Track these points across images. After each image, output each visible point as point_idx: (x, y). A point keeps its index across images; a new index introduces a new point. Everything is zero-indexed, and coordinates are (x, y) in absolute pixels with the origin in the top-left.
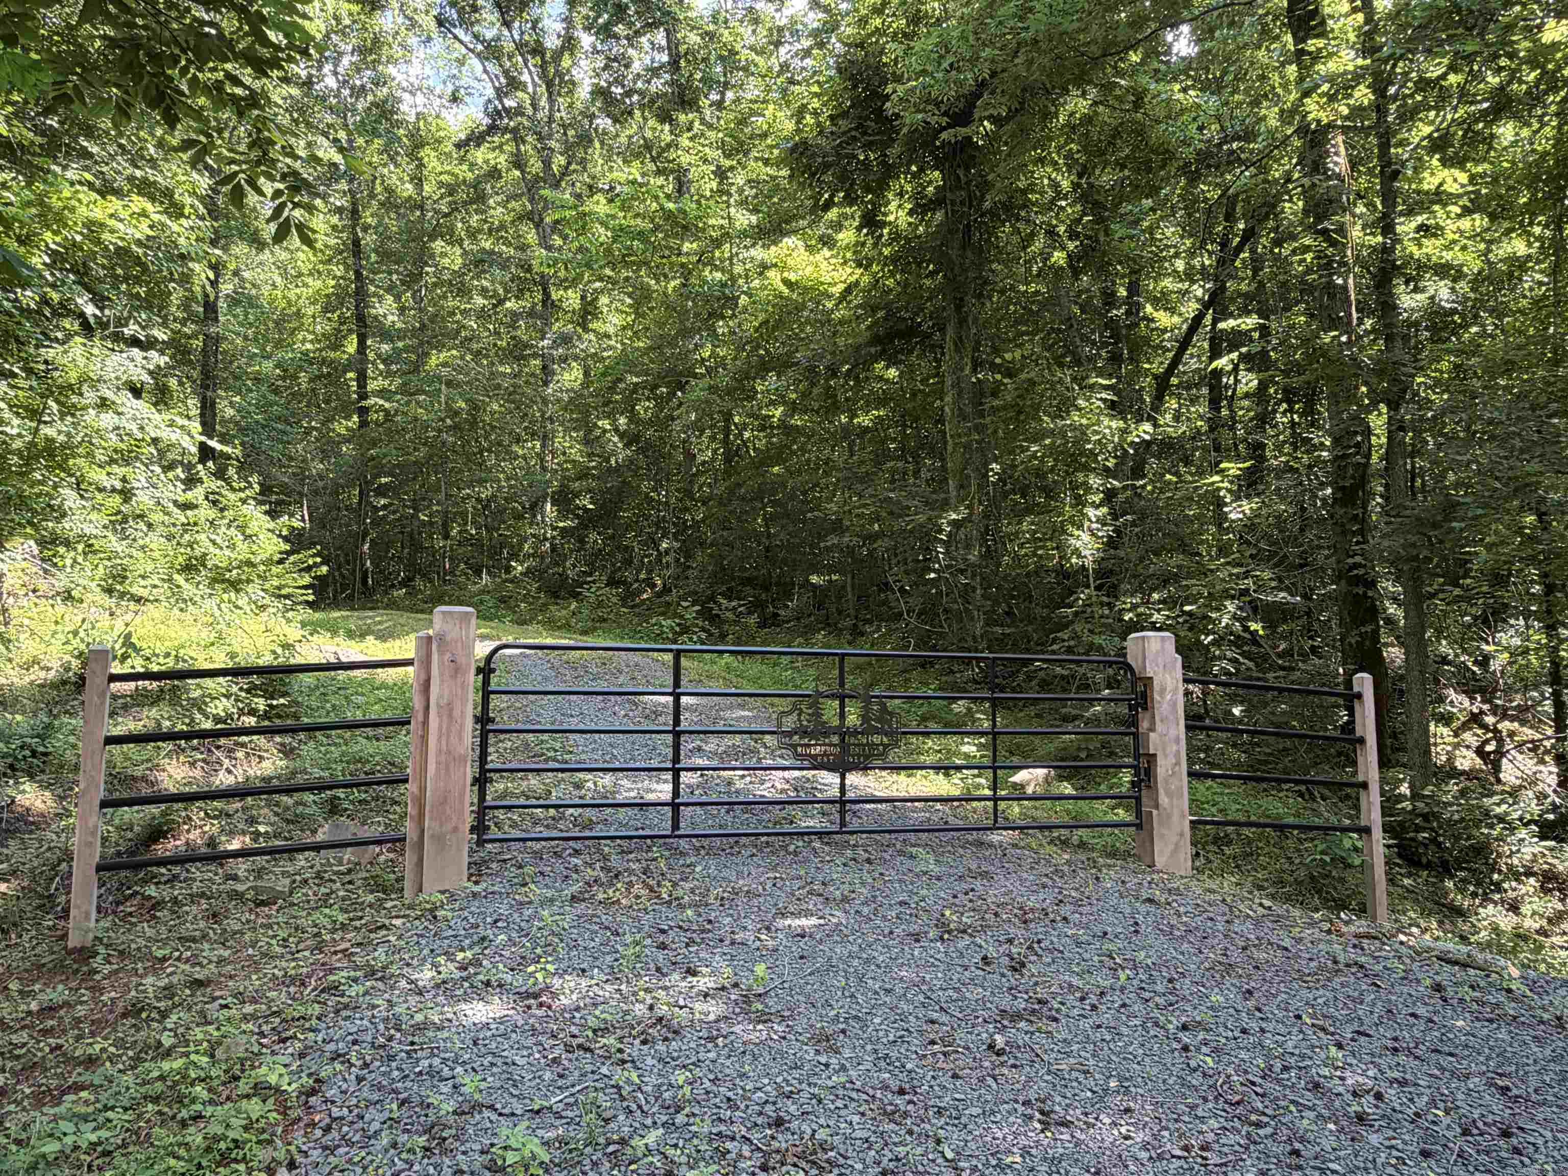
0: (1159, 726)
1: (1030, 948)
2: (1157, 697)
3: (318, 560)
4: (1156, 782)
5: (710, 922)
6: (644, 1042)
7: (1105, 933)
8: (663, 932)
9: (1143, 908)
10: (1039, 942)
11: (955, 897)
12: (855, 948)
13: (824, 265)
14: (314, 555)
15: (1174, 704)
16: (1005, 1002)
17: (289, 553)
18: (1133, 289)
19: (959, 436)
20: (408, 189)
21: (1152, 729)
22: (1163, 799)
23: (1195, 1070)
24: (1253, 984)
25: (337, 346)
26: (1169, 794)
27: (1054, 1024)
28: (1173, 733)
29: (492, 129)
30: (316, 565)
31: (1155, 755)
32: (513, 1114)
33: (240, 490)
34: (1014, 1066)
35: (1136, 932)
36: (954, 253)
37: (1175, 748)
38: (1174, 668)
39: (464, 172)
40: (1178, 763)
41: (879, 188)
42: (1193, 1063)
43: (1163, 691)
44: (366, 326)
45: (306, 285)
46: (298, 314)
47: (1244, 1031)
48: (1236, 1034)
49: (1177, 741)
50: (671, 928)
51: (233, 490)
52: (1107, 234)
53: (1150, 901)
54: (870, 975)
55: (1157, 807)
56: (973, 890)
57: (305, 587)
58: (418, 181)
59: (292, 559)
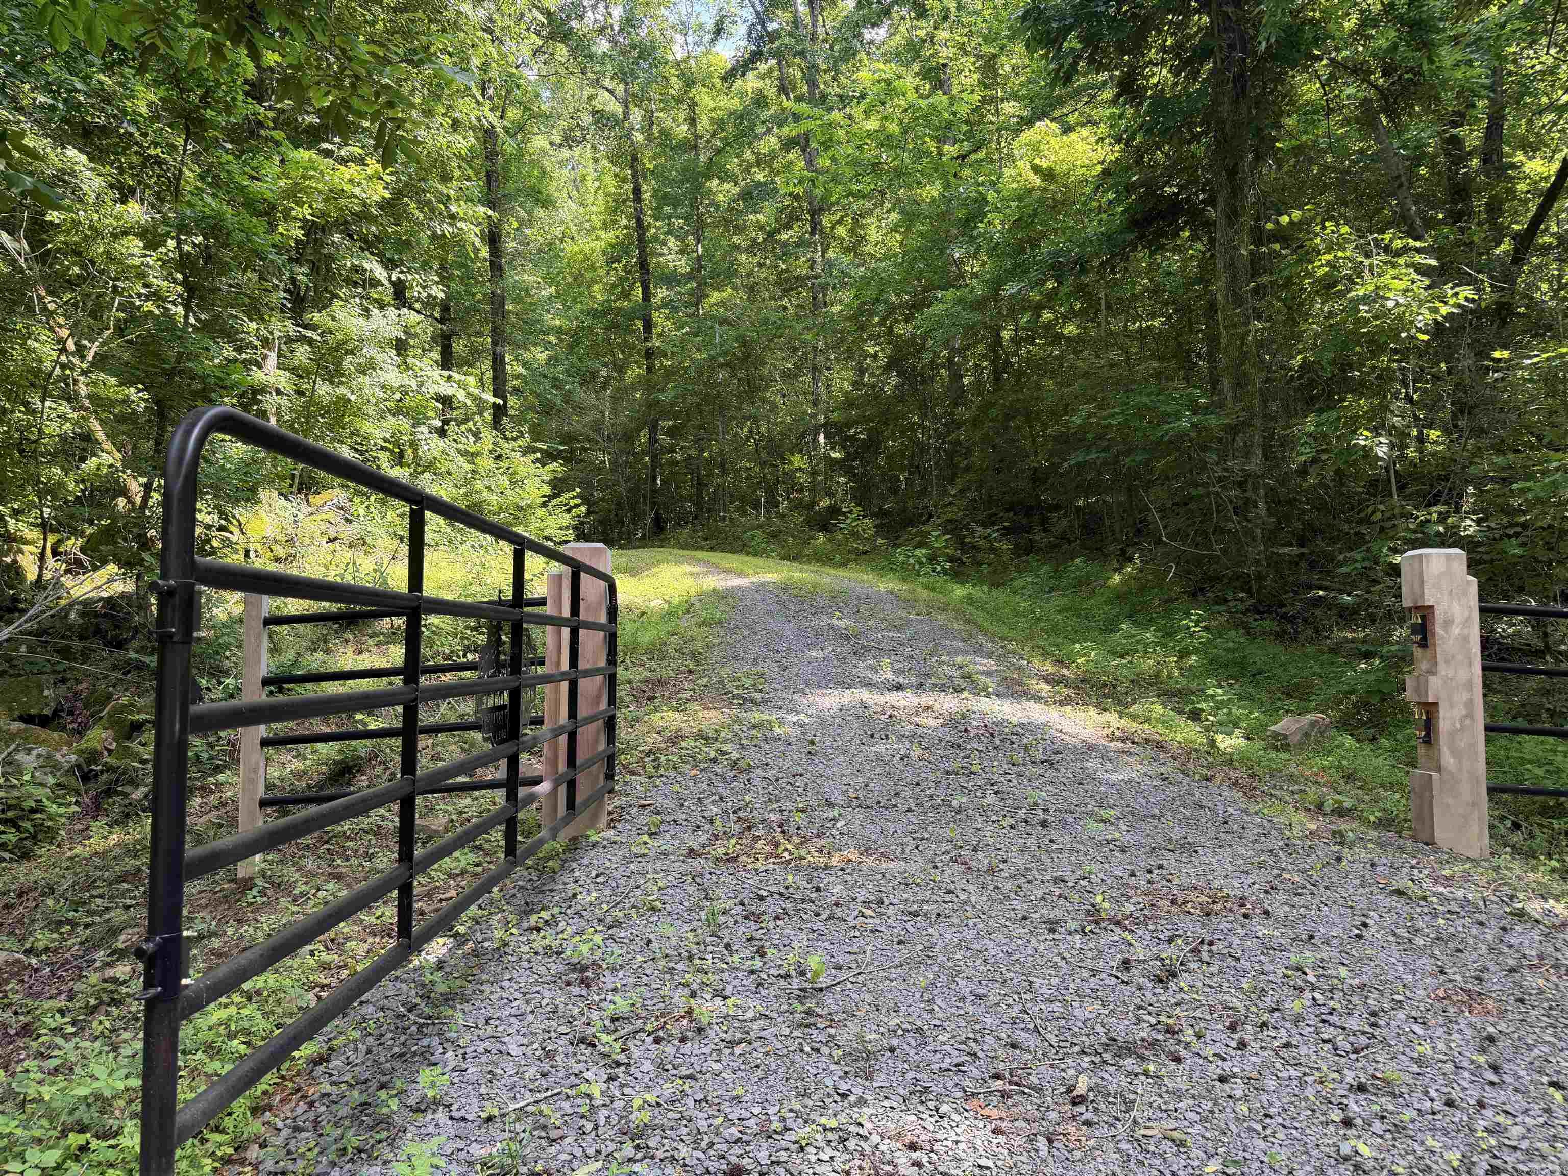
0: (1442, 668)
1: (1196, 951)
2: (1439, 630)
3: (579, 501)
4: (1437, 740)
5: (818, 889)
6: (657, 1041)
7: (1311, 937)
8: (762, 898)
9: (1385, 902)
10: (1211, 944)
11: (1133, 875)
12: (970, 935)
13: (1080, 146)
14: (574, 498)
15: (1466, 639)
16: (1122, 1028)
17: (550, 498)
18: (1494, 131)
19: (1235, 326)
20: (682, 130)
21: (1432, 672)
22: (1447, 759)
23: (1346, 1159)
24: (1502, 1026)
25: (625, 295)
26: (1455, 753)
27: (1173, 1065)
28: (1462, 675)
29: (756, 56)
30: (577, 506)
31: (1435, 705)
32: (464, 1119)
33: (514, 439)
34: (1088, 1123)
35: (1359, 936)
36: (1225, 109)
37: (1465, 696)
38: (1465, 593)
39: (735, 104)
40: (1470, 715)
41: (1138, 44)
42: (1346, 1149)
43: (1448, 623)
44: (648, 273)
45: (598, 238)
46: (593, 268)
47: (1450, 1103)
48: (1438, 1106)
49: (1469, 685)
50: (771, 894)
51: (506, 439)
52: (1431, 62)
53: (1399, 893)
54: (969, 972)
55: (1439, 769)
56: (1160, 867)
57: (567, 528)
58: (692, 121)
59: (554, 502)
